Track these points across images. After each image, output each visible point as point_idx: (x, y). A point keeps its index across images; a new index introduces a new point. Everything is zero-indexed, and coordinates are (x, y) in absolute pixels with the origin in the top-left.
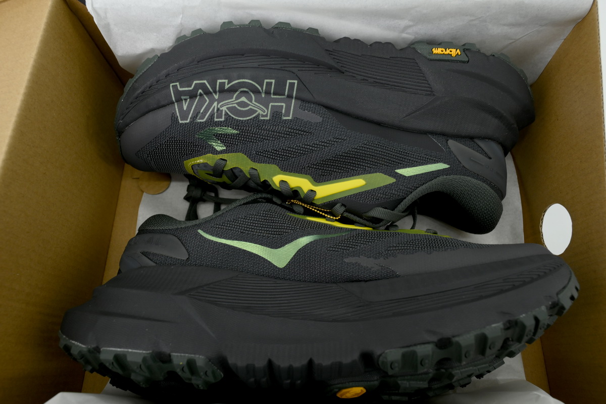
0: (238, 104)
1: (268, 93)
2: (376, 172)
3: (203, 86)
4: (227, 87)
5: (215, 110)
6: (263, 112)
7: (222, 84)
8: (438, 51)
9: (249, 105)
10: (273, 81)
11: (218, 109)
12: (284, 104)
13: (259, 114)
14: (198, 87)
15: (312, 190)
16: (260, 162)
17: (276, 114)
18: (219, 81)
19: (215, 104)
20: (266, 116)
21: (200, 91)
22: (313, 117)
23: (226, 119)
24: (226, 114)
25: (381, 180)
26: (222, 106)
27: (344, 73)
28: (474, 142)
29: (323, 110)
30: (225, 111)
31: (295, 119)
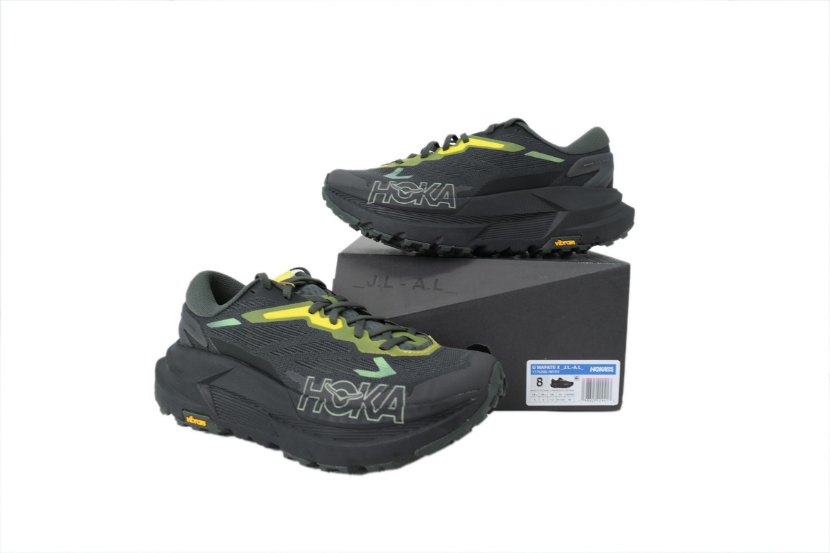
0: (345, 395)
1: (321, 401)
2: (254, 324)
3: (371, 415)
4: (351, 412)
5: (366, 392)
6: (328, 385)
7: (354, 414)
8: (203, 423)
9: (338, 393)
10: (314, 411)
11: (364, 393)
12: (312, 390)
13: (332, 383)
14: (377, 416)
15: (311, 313)
16: (348, 343)
17: (318, 382)
18: (356, 418)
19: (365, 398)
20: (327, 381)
21: (375, 411)
22: (292, 375)
23: (360, 383)
24: (358, 387)
25: (253, 317)
26: (360, 395)
27: (269, 414)
28: (192, 344)
29: (284, 381)
30: (358, 389)
31: (305, 375)
